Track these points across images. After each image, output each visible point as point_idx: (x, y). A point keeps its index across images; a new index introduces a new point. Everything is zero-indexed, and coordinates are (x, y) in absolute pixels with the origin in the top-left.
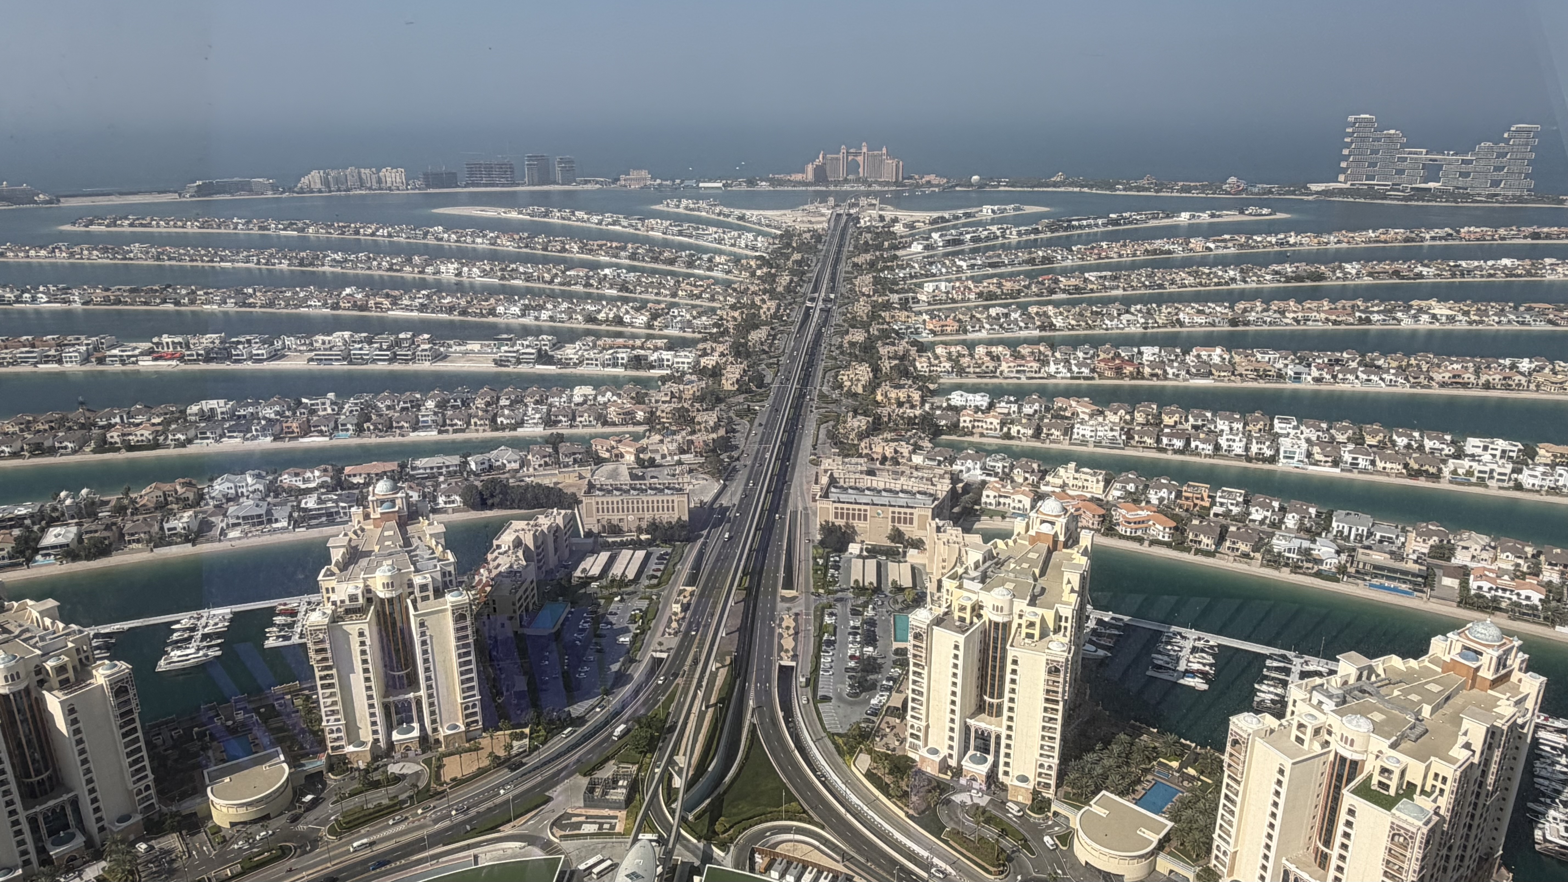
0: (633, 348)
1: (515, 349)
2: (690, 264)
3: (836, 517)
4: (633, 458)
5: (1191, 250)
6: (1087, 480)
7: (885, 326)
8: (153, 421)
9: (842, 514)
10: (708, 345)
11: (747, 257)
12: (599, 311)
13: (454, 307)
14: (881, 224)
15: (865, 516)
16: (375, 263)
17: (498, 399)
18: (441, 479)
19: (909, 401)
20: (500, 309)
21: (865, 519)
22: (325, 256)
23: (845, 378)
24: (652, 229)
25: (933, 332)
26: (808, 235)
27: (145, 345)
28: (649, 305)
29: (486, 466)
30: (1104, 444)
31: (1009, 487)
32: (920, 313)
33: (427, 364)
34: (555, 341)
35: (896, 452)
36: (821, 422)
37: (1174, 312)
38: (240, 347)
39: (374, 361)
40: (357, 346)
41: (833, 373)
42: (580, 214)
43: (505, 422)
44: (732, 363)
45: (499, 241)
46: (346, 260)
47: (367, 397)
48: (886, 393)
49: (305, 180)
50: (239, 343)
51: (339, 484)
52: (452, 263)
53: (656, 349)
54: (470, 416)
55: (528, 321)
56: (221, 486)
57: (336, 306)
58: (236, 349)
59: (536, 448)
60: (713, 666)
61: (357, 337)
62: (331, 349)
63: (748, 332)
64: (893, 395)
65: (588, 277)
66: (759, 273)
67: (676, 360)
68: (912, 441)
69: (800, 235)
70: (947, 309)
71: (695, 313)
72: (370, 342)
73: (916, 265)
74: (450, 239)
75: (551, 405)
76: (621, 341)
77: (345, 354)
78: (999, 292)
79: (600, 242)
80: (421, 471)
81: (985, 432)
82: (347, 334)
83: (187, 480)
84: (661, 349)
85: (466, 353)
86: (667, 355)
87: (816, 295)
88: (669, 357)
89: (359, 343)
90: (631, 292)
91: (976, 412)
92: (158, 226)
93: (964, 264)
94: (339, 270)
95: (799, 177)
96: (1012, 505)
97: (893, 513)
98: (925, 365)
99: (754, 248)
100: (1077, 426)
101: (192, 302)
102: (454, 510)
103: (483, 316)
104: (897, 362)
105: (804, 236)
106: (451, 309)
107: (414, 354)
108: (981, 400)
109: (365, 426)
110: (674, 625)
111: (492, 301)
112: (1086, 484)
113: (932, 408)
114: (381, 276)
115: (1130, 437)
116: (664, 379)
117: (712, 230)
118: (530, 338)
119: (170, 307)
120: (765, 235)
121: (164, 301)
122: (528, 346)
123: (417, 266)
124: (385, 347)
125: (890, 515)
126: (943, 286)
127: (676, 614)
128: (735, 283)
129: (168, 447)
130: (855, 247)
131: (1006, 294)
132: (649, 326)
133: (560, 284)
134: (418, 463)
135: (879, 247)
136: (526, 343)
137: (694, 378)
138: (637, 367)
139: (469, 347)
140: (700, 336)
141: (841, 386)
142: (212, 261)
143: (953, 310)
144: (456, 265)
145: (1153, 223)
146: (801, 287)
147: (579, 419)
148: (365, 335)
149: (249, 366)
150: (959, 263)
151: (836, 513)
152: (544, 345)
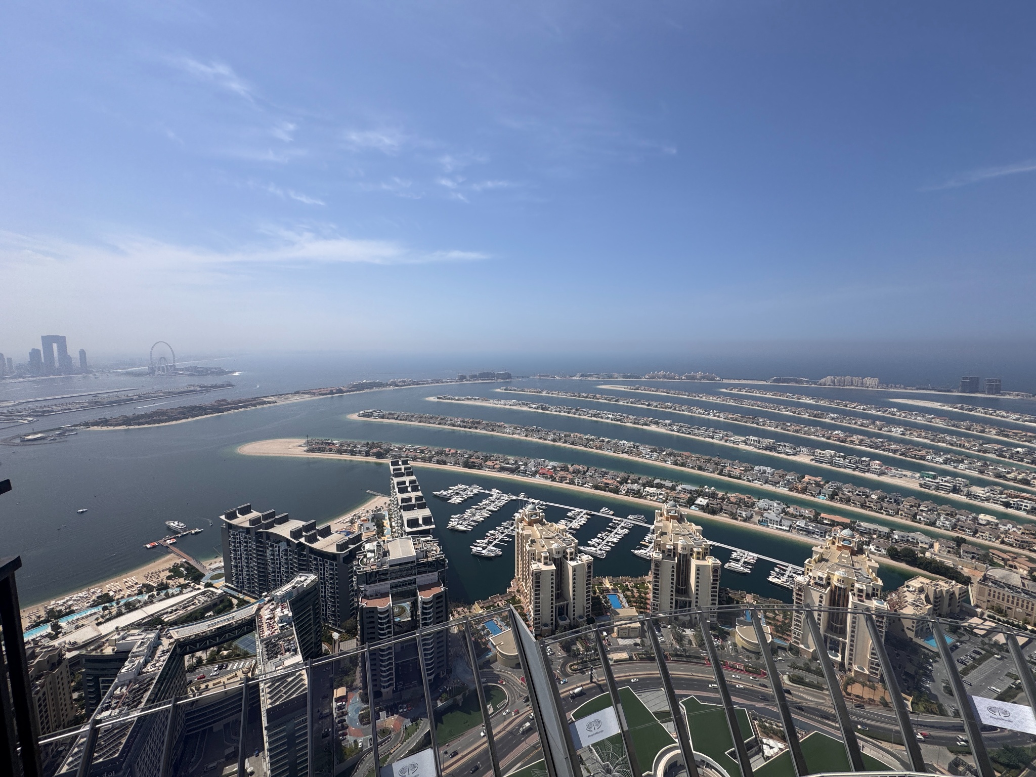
1: (937, 481)
8: (741, 468)
12: (1009, 473)
13: (897, 450)
16: (854, 421)
17: (919, 506)
18: (875, 536)
20: (929, 457)
22: (827, 415)
27: (744, 439)
29: (905, 539)
33: (876, 476)
34: (968, 483)
38: (781, 447)
39: (845, 468)
40: (837, 459)
42: (1001, 413)
43: (922, 519)
45: (933, 420)
47: (839, 484)
49: (823, 380)
50: (780, 445)
51: (816, 520)
52: (900, 428)
54: (899, 510)
55: (949, 467)
56: (762, 503)
57: (829, 438)
58: (779, 447)
59: (943, 541)
61: (838, 454)
62: (823, 457)
65: (1002, 451)
72: (844, 459)
74: (901, 416)
75: (959, 519)
77: (830, 461)
79: (1015, 431)
80: (863, 528)
82: (833, 452)
83: (750, 496)
85: (900, 475)
89: (838, 457)
92: (756, 393)
94: (833, 422)
101: (764, 425)
102: (880, 555)
103: (916, 458)
106: (895, 451)
107: (869, 469)
109: (836, 497)
111: (924, 453)
118: (948, 478)
119: (755, 425)
121: (753, 423)
122: (945, 481)
123: (877, 426)
124: (852, 462)
129: (744, 480)
133: (978, 451)
134: (862, 524)
139: (904, 473)
142: (775, 410)
144: (902, 429)
147: (980, 534)
148: (842, 454)
149: (782, 456)
152: (959, 483)
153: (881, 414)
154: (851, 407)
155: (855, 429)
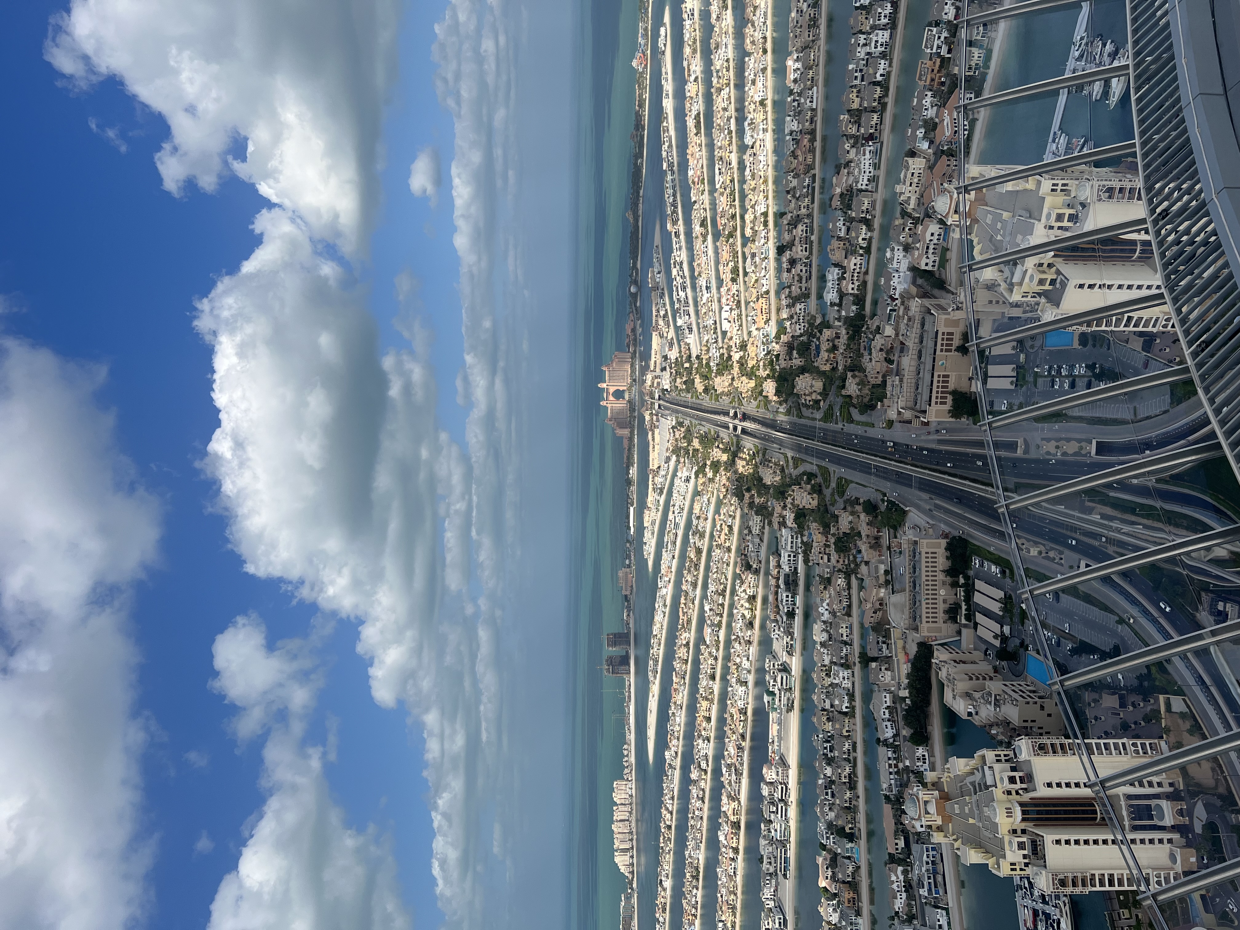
0: (778, 586)
1: (777, 692)
2: (702, 536)
3: (945, 403)
4: (883, 590)
5: (697, 95)
6: (913, 174)
7: (761, 364)
9: (942, 398)
10: (775, 520)
11: (696, 486)
12: (743, 616)
13: (737, 745)
14: (668, 369)
15: (944, 376)
16: (697, 813)
17: (823, 710)
18: (901, 765)
19: (833, 341)
20: (740, 704)
21: (948, 376)
22: (690, 857)
23: (808, 398)
24: (670, 567)
25: (767, 321)
26: (677, 434)
28: (738, 571)
29: (888, 723)
30: (877, 161)
31: (918, 245)
32: (750, 333)
33: (790, 771)
34: (770, 656)
35: (881, 350)
36: (851, 420)
37: (753, 106)
39: (787, 820)
40: (773, 834)
41: (804, 410)
42: (656, 630)
43: (847, 705)
44: (793, 499)
45: (679, 703)
46: (695, 838)
47: (821, 827)
48: (823, 362)
49: (623, 869)
51: (904, 861)
52: (698, 745)
53: (779, 566)
54: (841, 736)
55: (751, 679)
57: (736, 851)
59: (872, 677)
60: (1096, 517)
61: (764, 834)
62: (775, 857)
63: (764, 485)
64: (824, 355)
65: (713, 625)
66: (710, 475)
67: (789, 549)
68: (871, 337)
69: (676, 440)
70: (746, 309)
71: (746, 532)
72: (770, 822)
73: (706, 338)
74: (676, 745)
75: (832, 662)
76: (771, 598)
77: (780, 845)
78: (731, 264)
79: (681, 614)
80: (893, 784)
81: (863, 270)
82: (763, 842)
84: (778, 562)
85: (780, 738)
86: (784, 558)
87: (731, 426)
88: (786, 555)
89: (770, 832)
90: (726, 587)
91: (845, 278)
93: (706, 296)
94: (703, 846)
95: (626, 443)
96: (936, 241)
97: (942, 350)
98: (798, 327)
99: (688, 480)
100: (860, 187)
102: (932, 755)
103: (746, 720)
104: (795, 352)
105: (677, 436)
106: (740, 748)
107: (781, 783)
108: (833, 274)
109: (848, 831)
110: (1051, 554)
111: (733, 711)
112: (916, 175)
113: (839, 319)
114: (709, 809)
115: (871, 137)
116: (806, 561)
117: (671, 516)
118: (767, 677)
120: (676, 471)
122: (775, 681)
123: (700, 776)
124: (774, 809)
125: (944, 353)
126: (725, 315)
127: (1040, 553)
128: (718, 496)
130: (688, 391)
131: (734, 257)
132: (757, 572)
133: (718, 650)
134: (885, 786)
135: (689, 371)
136: (772, 683)
137: (806, 533)
138: (796, 583)
139: (775, 734)
140: (767, 527)
141: (817, 402)
143: (747, 303)
144: (700, 741)
145: (672, 132)
146: (722, 439)
147: (845, 638)
148: (762, 826)
150: (704, 301)
151: (941, 403)
152: (774, 666)
153: (677, 773)
154: (669, 818)
155: (710, 809)
